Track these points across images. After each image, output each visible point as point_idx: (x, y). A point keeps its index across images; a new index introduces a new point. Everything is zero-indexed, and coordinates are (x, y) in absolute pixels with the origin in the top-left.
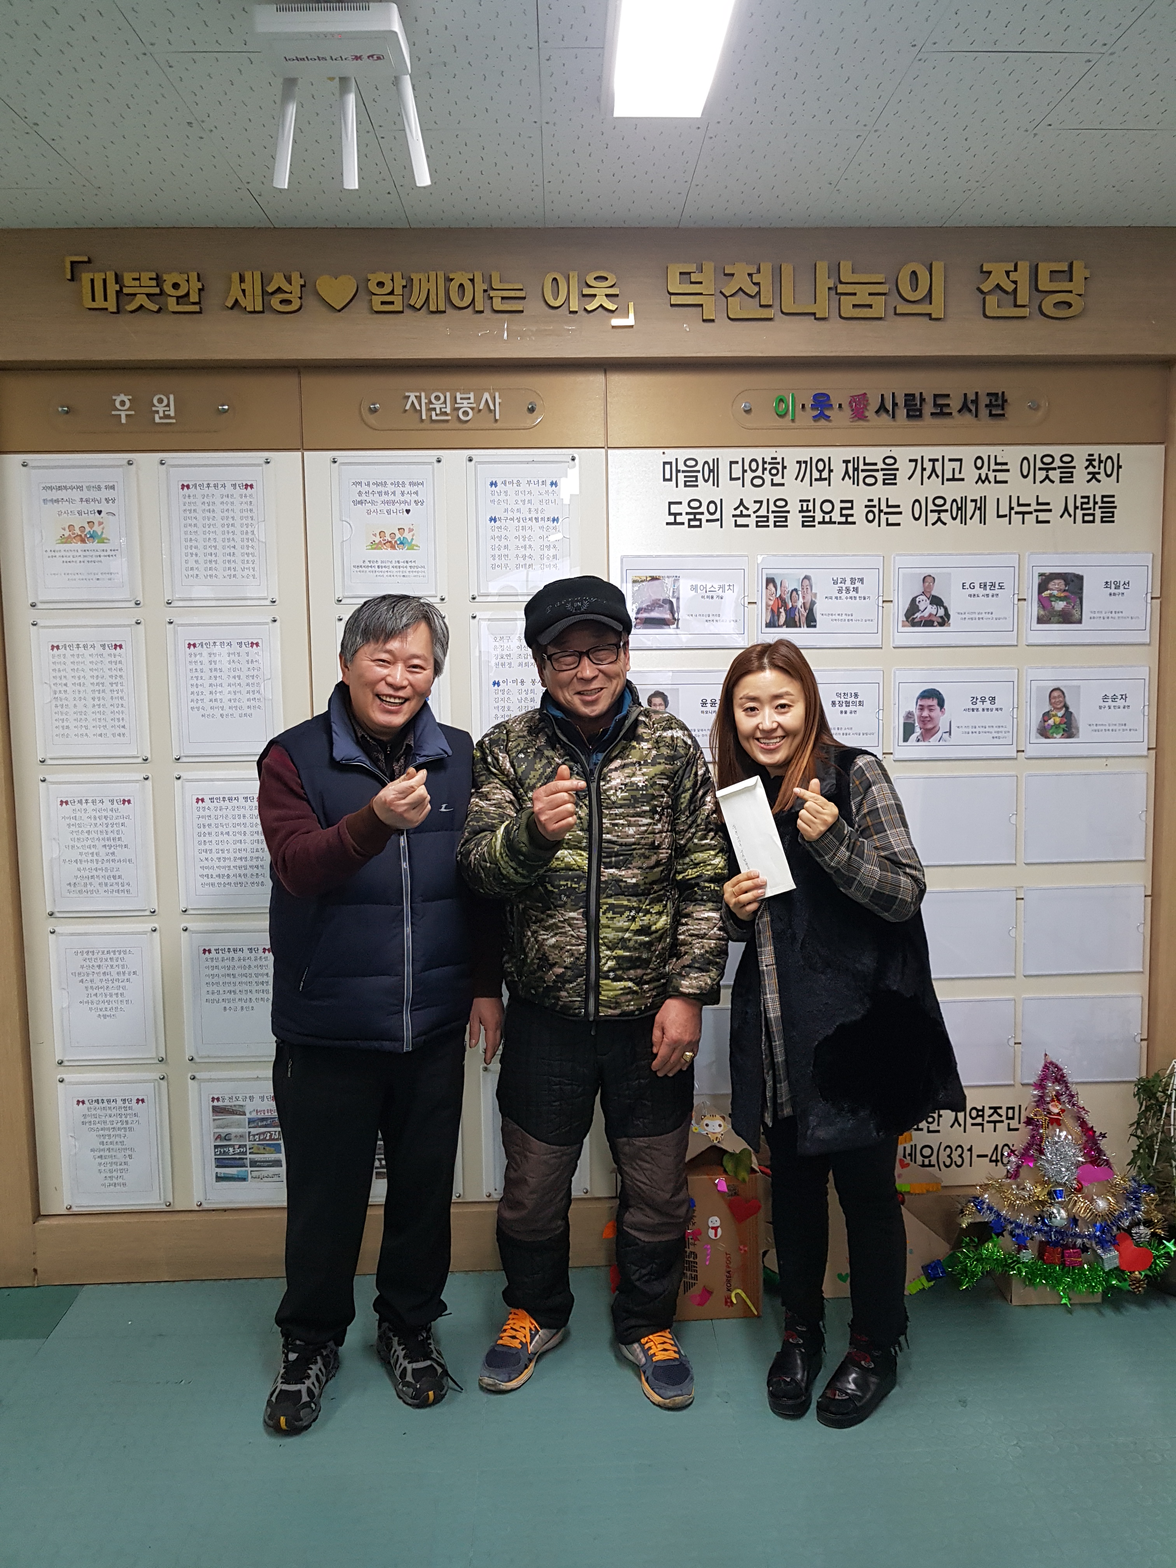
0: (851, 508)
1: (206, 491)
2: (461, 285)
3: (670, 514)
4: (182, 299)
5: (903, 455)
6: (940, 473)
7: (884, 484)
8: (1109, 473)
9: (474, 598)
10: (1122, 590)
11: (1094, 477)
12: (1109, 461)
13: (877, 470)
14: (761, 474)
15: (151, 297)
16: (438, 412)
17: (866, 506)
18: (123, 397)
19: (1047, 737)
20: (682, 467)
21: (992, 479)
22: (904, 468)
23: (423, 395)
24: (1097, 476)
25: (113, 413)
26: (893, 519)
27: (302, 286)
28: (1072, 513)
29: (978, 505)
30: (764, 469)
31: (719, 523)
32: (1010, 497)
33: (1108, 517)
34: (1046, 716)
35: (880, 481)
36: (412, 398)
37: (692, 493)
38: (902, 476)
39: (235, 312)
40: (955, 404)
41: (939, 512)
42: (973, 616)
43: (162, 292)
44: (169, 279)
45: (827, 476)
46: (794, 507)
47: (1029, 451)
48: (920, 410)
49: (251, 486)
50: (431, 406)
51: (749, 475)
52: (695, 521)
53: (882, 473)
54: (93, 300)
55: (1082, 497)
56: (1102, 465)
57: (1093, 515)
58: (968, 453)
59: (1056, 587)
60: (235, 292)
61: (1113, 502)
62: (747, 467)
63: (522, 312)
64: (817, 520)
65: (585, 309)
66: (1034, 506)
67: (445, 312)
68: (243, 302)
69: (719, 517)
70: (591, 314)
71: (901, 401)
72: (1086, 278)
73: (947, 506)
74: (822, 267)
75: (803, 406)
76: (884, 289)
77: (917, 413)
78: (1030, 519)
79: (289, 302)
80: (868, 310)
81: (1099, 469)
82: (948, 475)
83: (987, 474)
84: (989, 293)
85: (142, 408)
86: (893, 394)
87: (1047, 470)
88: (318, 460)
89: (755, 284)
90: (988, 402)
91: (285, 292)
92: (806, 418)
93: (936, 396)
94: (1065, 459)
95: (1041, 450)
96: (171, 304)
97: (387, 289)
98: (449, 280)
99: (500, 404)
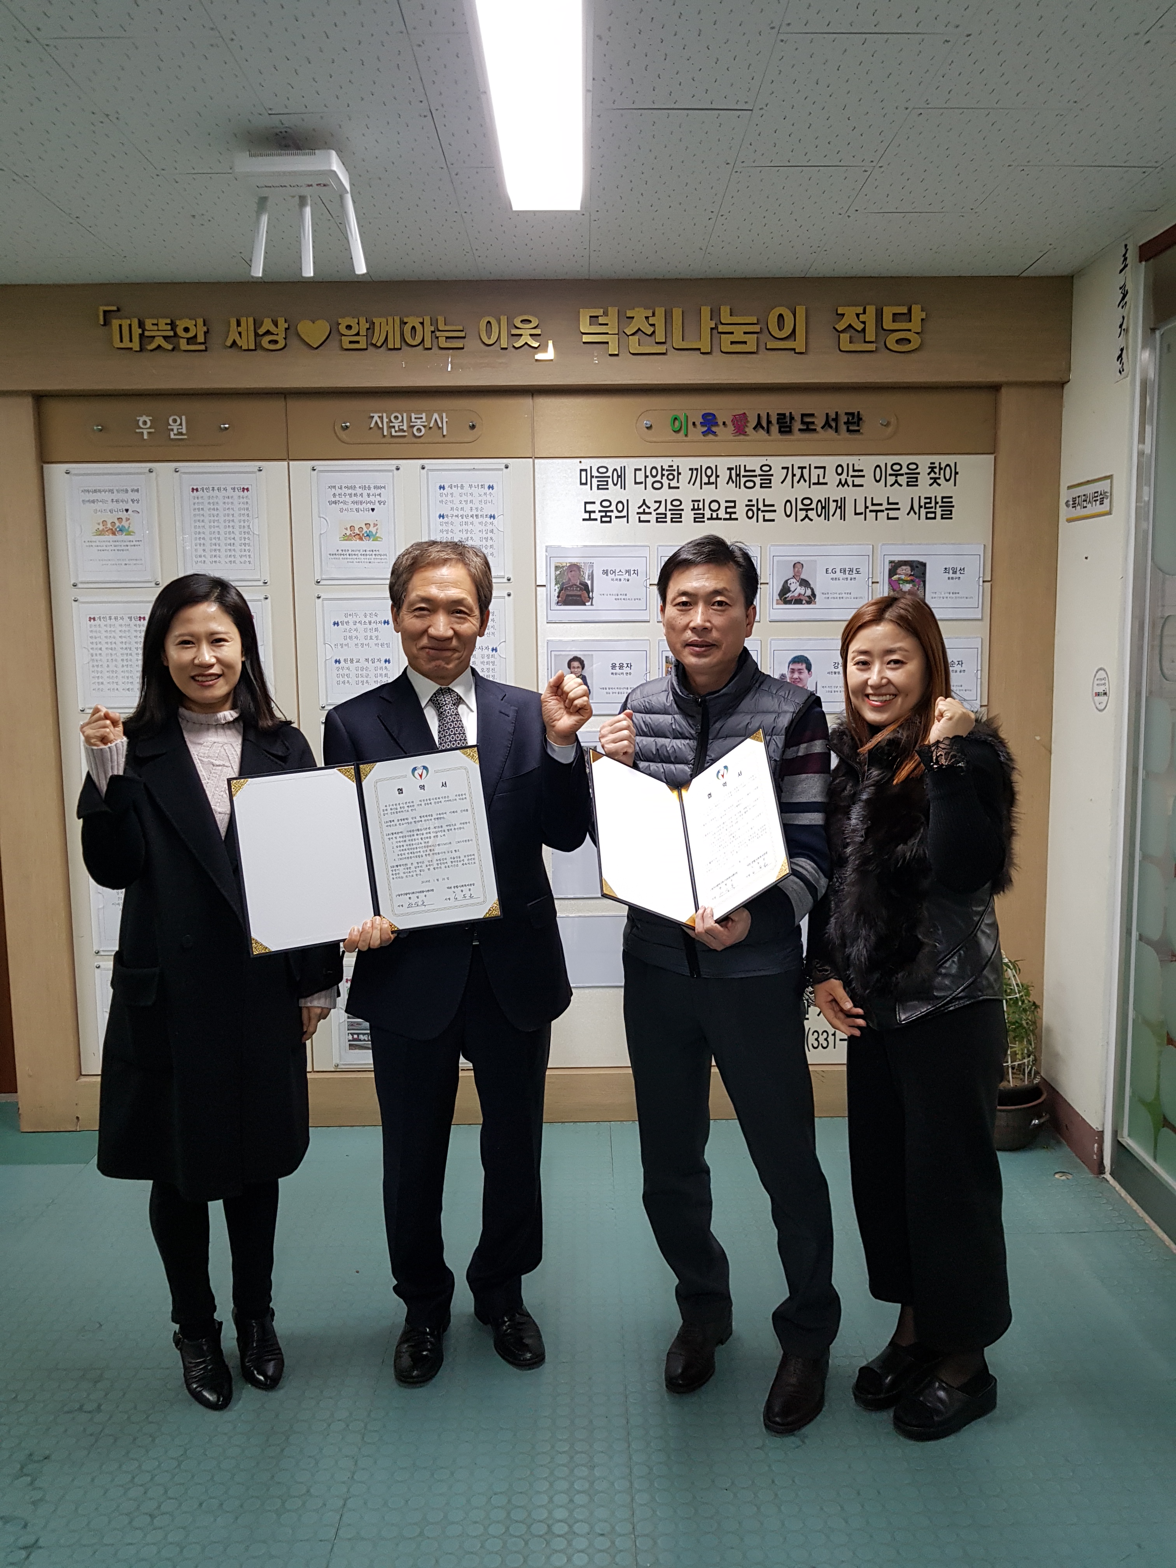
0: (734, 507)
1: (211, 493)
2: (413, 328)
3: (586, 512)
4: (190, 341)
5: (777, 463)
6: (807, 478)
7: (761, 487)
8: (948, 478)
10: (958, 575)
11: (935, 481)
12: (948, 468)
13: (756, 476)
14: (660, 480)
15: (167, 339)
16: (397, 429)
17: (747, 506)
18: (144, 418)
20: (595, 473)
21: (850, 483)
22: (778, 474)
23: (385, 415)
24: (938, 481)
25: (137, 431)
26: (768, 516)
27: (286, 329)
28: (917, 511)
29: (839, 505)
30: (663, 475)
31: (626, 519)
32: (866, 498)
33: (947, 515)
35: (758, 485)
36: (376, 418)
37: (604, 495)
38: (776, 481)
39: (233, 351)
40: (819, 422)
41: (807, 510)
42: (835, 596)
43: (176, 335)
44: (181, 325)
45: (714, 481)
46: (687, 506)
47: (881, 460)
48: (790, 427)
49: (248, 490)
50: (391, 424)
51: (650, 480)
52: (606, 518)
53: (759, 478)
54: (121, 341)
55: (926, 498)
56: (942, 472)
57: (935, 513)
58: (831, 462)
59: (904, 572)
60: (233, 336)
61: (951, 502)
62: (648, 473)
63: (463, 348)
64: (706, 517)
65: (514, 347)
66: (885, 506)
67: (400, 349)
68: (239, 343)
69: (626, 514)
70: (519, 350)
71: (774, 420)
72: (922, 320)
73: (813, 506)
74: (706, 311)
75: (694, 424)
76: (757, 328)
77: (788, 429)
78: (882, 516)
79: (276, 342)
80: (743, 346)
81: (940, 474)
82: (814, 479)
83: (846, 479)
84: (842, 332)
85: (160, 427)
86: (768, 413)
87: (896, 475)
88: (299, 467)
89: (651, 325)
90: (846, 420)
91: (273, 334)
92: (696, 433)
93: (803, 415)
94: (911, 467)
95: (891, 460)
96: (183, 344)
97: (354, 331)
98: (403, 323)
99: (447, 423)
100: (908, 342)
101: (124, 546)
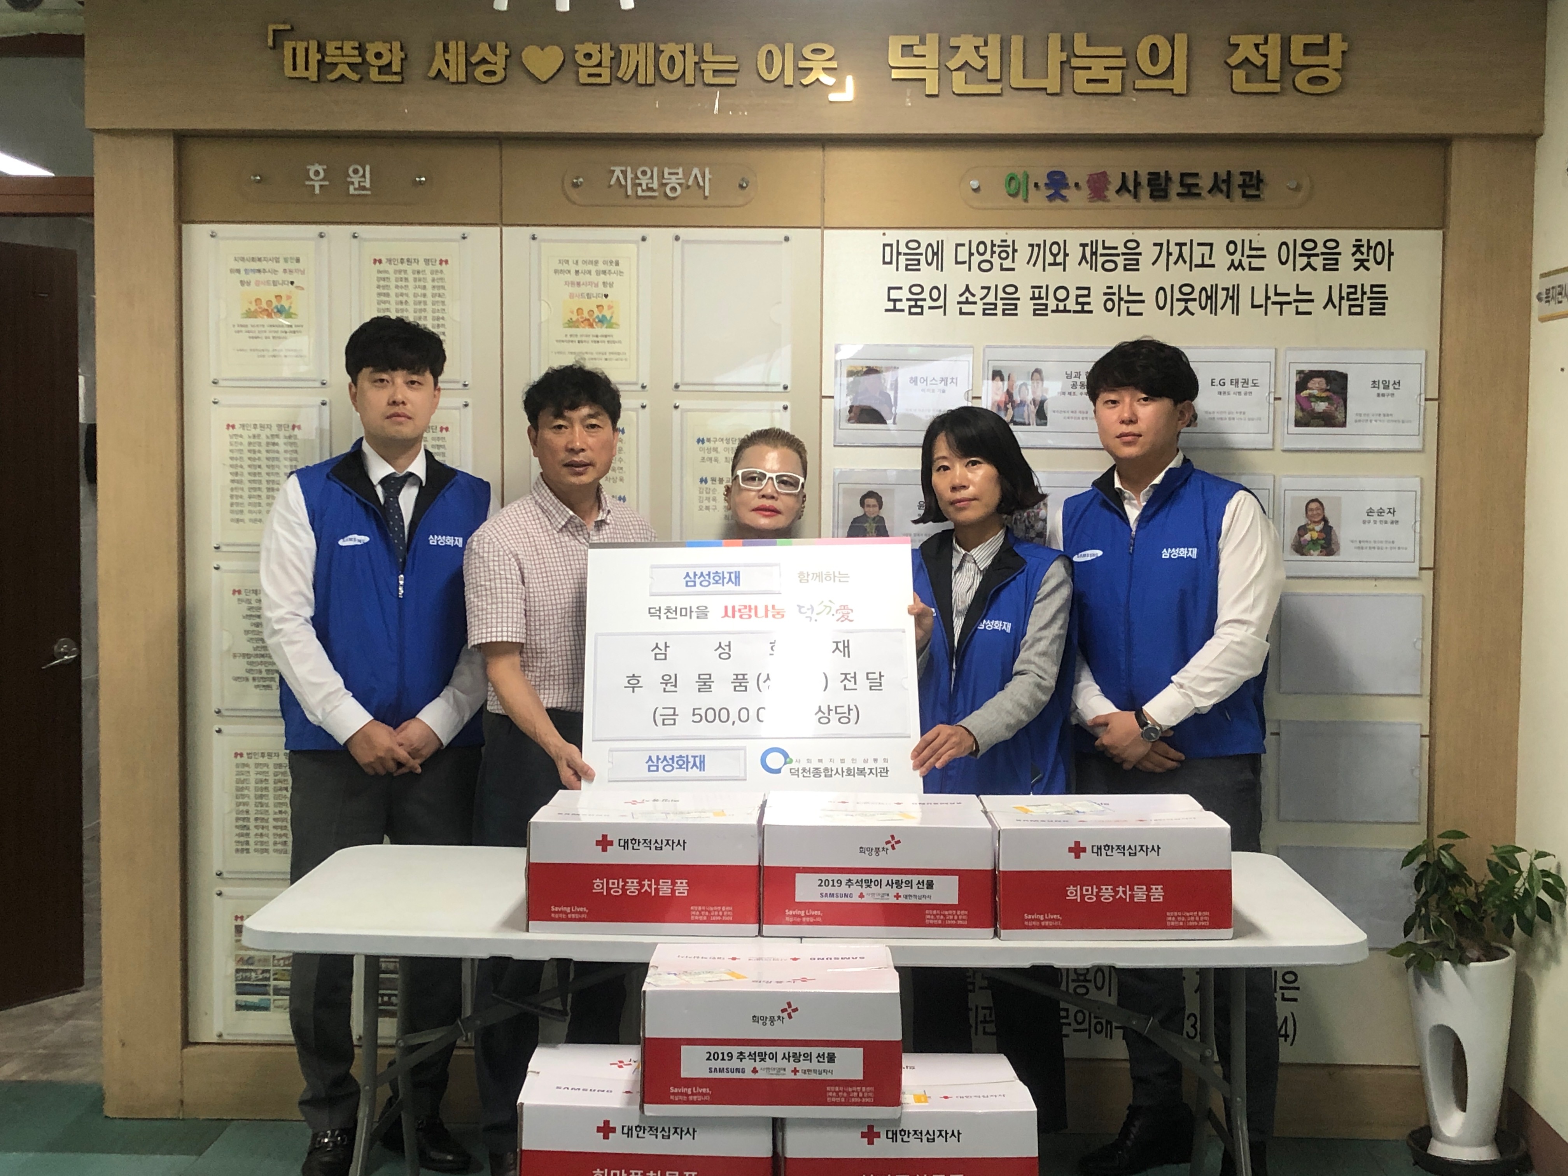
0: (1088, 296)
1: (401, 267)
2: (672, 58)
3: (889, 300)
4: (382, 70)
5: (1147, 238)
6: (1188, 259)
7: (1126, 269)
8: (1379, 259)
9: (677, 386)
10: (1391, 390)
11: (1362, 265)
12: (1379, 247)
13: (1118, 255)
14: (989, 258)
15: (352, 66)
16: (644, 187)
17: (1105, 294)
18: (317, 167)
19: (1303, 554)
20: (903, 249)
21: (1246, 265)
22: (1148, 253)
23: (629, 169)
24: (1366, 264)
25: (307, 183)
26: (1134, 308)
27: (507, 57)
28: (1337, 303)
29: (1231, 294)
30: (993, 252)
31: (942, 310)
32: (1267, 285)
33: (1378, 309)
34: (1303, 530)
35: (1120, 267)
36: (618, 172)
37: (913, 277)
38: (1145, 261)
39: (438, 82)
40: (1206, 182)
41: (1186, 301)
42: (1224, 416)
43: (364, 62)
44: (372, 49)
45: (1062, 261)
46: (1024, 294)
47: (1288, 236)
48: (1165, 191)
49: (446, 262)
50: (637, 181)
51: (976, 259)
52: (916, 307)
53: (1122, 257)
54: (295, 69)
55: (1349, 287)
56: (1372, 252)
57: (1361, 306)
58: (1220, 237)
59: (1316, 386)
61: (1384, 292)
62: (974, 250)
63: (735, 85)
64: (1050, 309)
65: (801, 84)
66: (1294, 296)
67: (653, 85)
68: (445, 74)
69: (942, 304)
70: (807, 89)
71: (1144, 180)
72: (1343, 52)
73: (1195, 295)
74: (1054, 40)
75: (1036, 185)
76: (1122, 62)
77: (1162, 194)
78: (1289, 310)
79: (494, 73)
80: (1104, 85)
81: (1368, 255)
82: (1197, 260)
83: (1240, 260)
84: (1237, 67)
85: (336, 178)
86: (1136, 172)
87: (1309, 256)
88: (516, 236)
89: (982, 57)
90: (1241, 183)
91: (490, 63)
92: (1038, 198)
93: (1183, 175)
94: (1329, 244)
95: (1301, 235)
96: (374, 74)
97: (595, 61)
98: (658, 52)
99: (710, 179)
100: (1324, 81)
101: (282, 332)
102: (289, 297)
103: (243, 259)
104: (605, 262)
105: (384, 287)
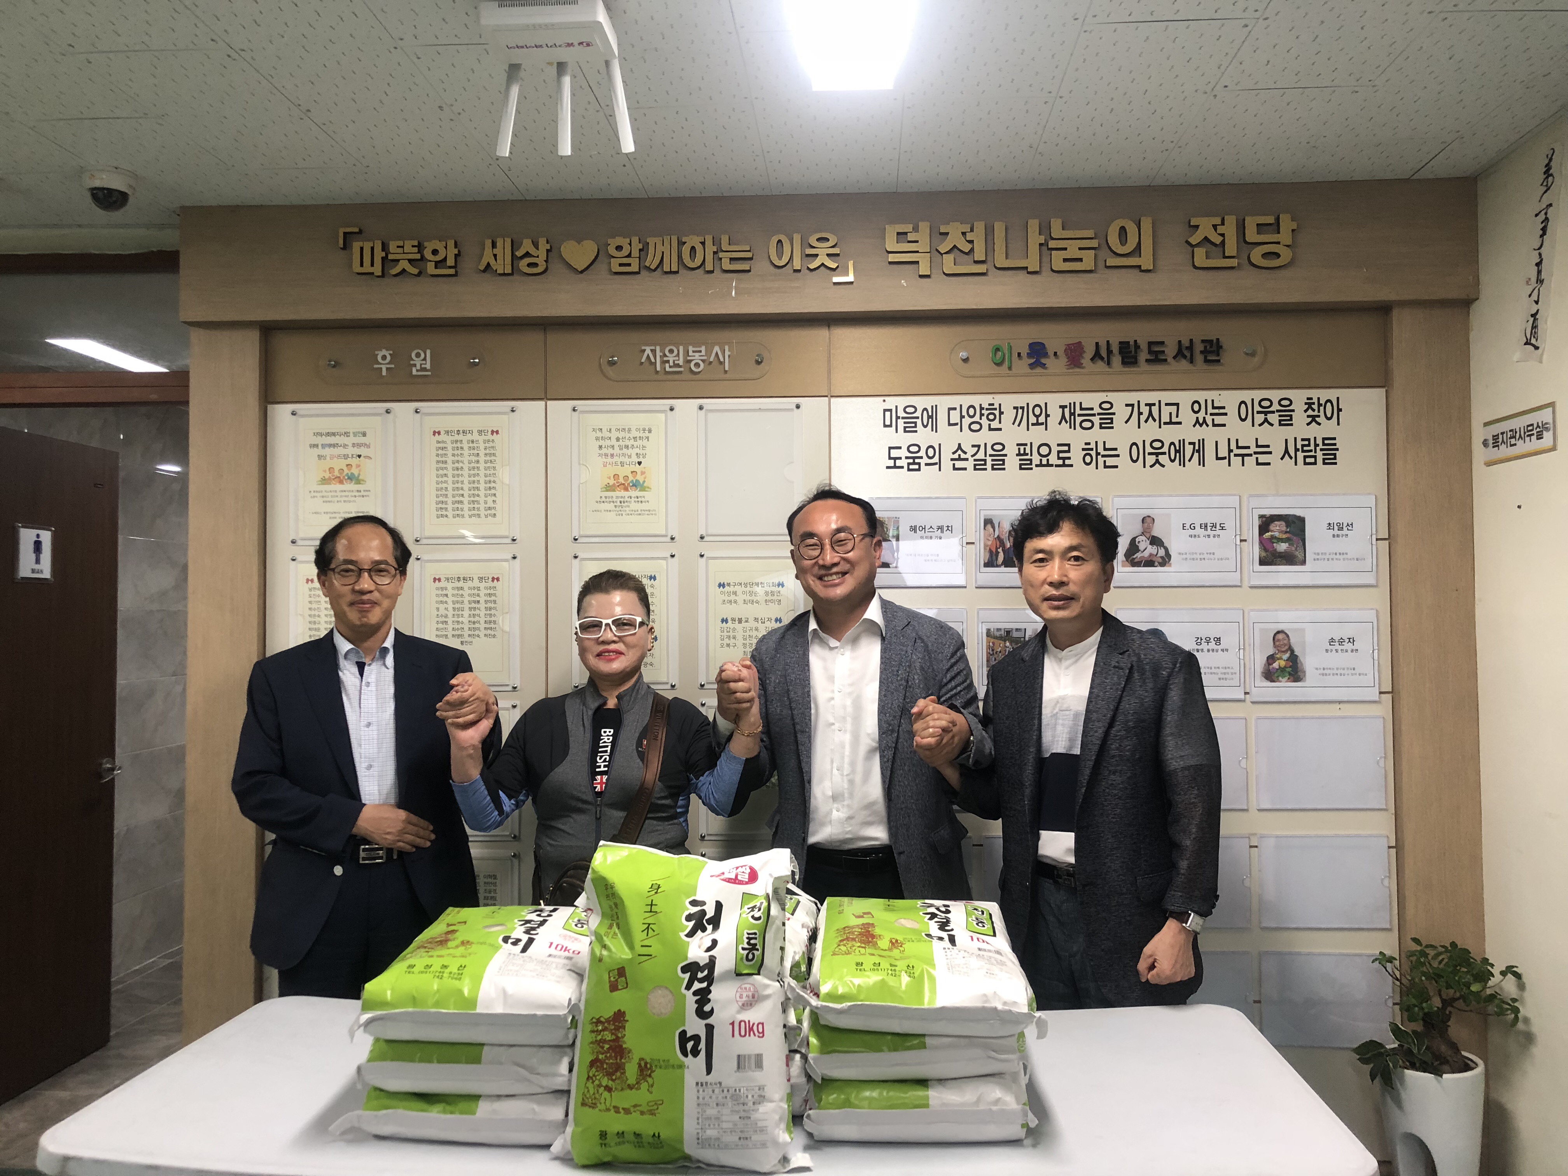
0: (1069, 451)
1: (457, 437)
2: (693, 248)
3: (890, 458)
4: (438, 264)
5: (1119, 400)
6: (1156, 416)
7: (1101, 428)
8: (1329, 415)
9: (702, 538)
10: (1345, 531)
11: (1314, 420)
12: (1329, 404)
13: (1094, 415)
14: (978, 420)
15: (412, 262)
16: (671, 364)
17: (1084, 449)
18: (384, 352)
19: (1274, 681)
20: (901, 414)
21: (1209, 422)
22: (1121, 412)
23: (658, 349)
24: (1317, 419)
25: (376, 366)
27: (548, 251)
28: (1293, 455)
29: (1197, 448)
30: (982, 415)
31: (938, 466)
32: (1229, 439)
33: (1331, 459)
34: (1271, 659)
35: (1097, 425)
36: (648, 351)
37: (911, 438)
38: (1118, 420)
39: (487, 275)
40: (1170, 350)
41: (1157, 454)
42: (1195, 556)
43: (423, 258)
44: (429, 246)
45: (1044, 421)
46: (1011, 451)
47: (1246, 395)
48: (1135, 357)
49: (497, 433)
50: (665, 359)
51: (967, 421)
52: (914, 465)
53: (1098, 417)
54: (362, 265)
55: (1303, 440)
56: (1322, 408)
57: (1315, 457)
58: (1185, 398)
61: (1335, 444)
62: (964, 413)
63: (749, 271)
64: (1034, 463)
65: (808, 268)
66: (1253, 449)
67: (677, 272)
68: (494, 266)
69: (938, 461)
70: (814, 272)
71: (1115, 349)
72: (1293, 230)
73: (1165, 449)
74: (1034, 225)
75: (1019, 354)
76: (1094, 243)
77: (1132, 360)
78: (1250, 461)
79: (535, 265)
80: (1079, 263)
81: (1319, 411)
82: (1165, 418)
83: (1204, 418)
84: (1198, 245)
85: (401, 361)
86: (1108, 342)
87: (1266, 413)
88: (559, 408)
89: (969, 242)
90: (1202, 349)
91: (533, 256)
92: (1022, 366)
93: (1150, 344)
94: (1284, 402)
95: (1258, 395)
96: (431, 268)
97: (625, 252)
98: (681, 243)
99: (729, 356)
100: (1276, 256)
101: (352, 496)
102: (358, 466)
103: (321, 434)
104: (638, 430)
105: (442, 456)
